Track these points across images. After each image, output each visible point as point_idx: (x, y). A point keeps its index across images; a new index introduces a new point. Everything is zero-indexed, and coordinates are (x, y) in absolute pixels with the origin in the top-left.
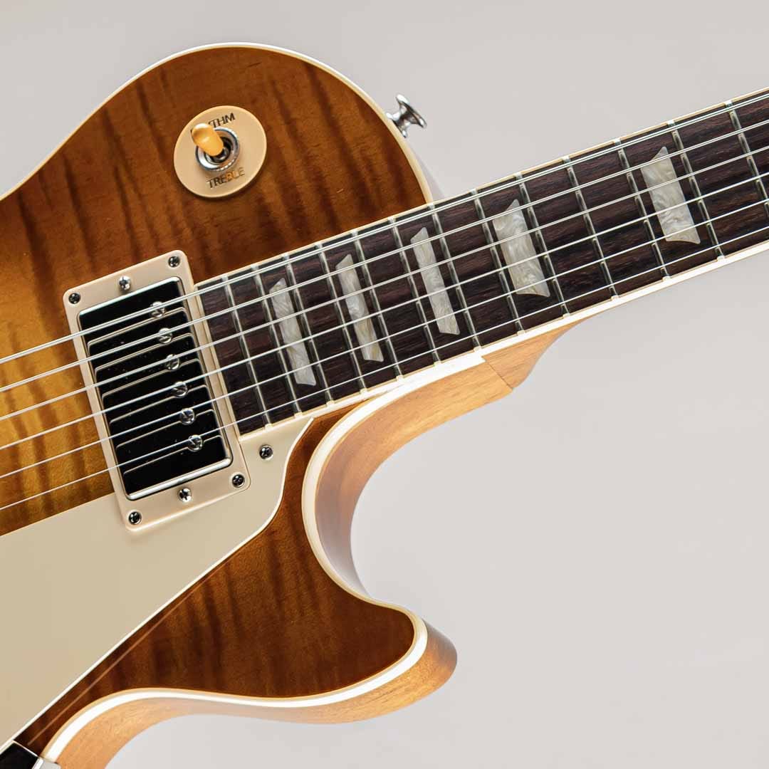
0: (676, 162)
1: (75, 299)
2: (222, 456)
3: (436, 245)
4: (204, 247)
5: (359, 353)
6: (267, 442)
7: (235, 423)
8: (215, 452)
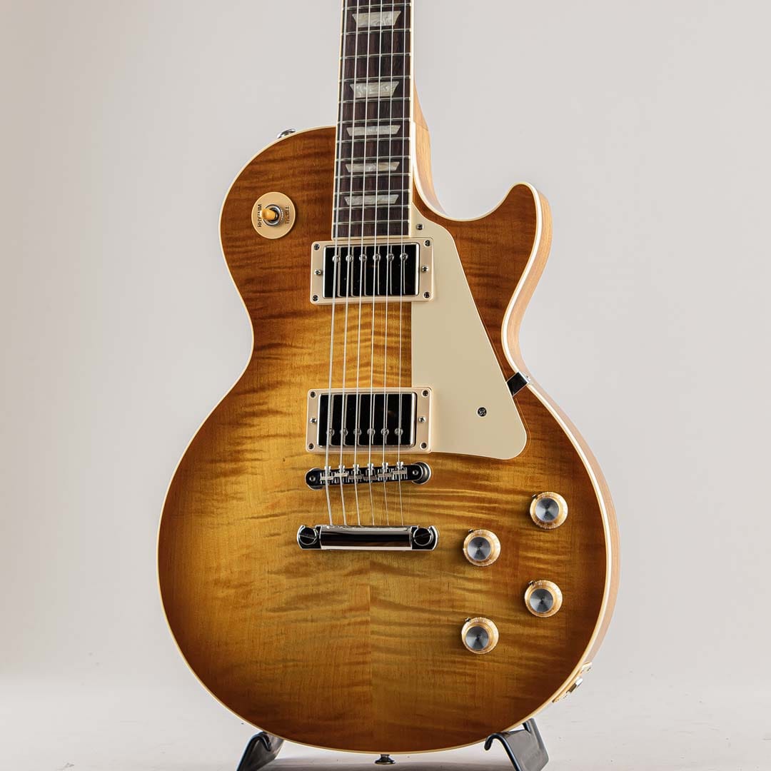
0: (361, 11)
1: (315, 298)
2: (415, 246)
3: (357, 125)
4: (315, 233)
5: (392, 172)
6: (415, 226)
7: (402, 236)
8: (411, 249)
